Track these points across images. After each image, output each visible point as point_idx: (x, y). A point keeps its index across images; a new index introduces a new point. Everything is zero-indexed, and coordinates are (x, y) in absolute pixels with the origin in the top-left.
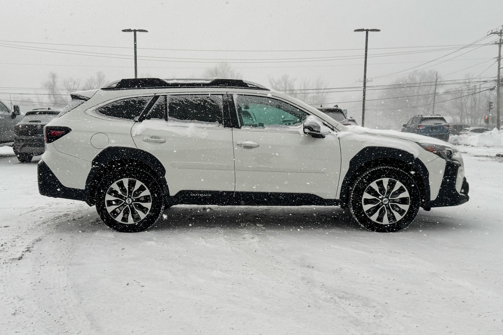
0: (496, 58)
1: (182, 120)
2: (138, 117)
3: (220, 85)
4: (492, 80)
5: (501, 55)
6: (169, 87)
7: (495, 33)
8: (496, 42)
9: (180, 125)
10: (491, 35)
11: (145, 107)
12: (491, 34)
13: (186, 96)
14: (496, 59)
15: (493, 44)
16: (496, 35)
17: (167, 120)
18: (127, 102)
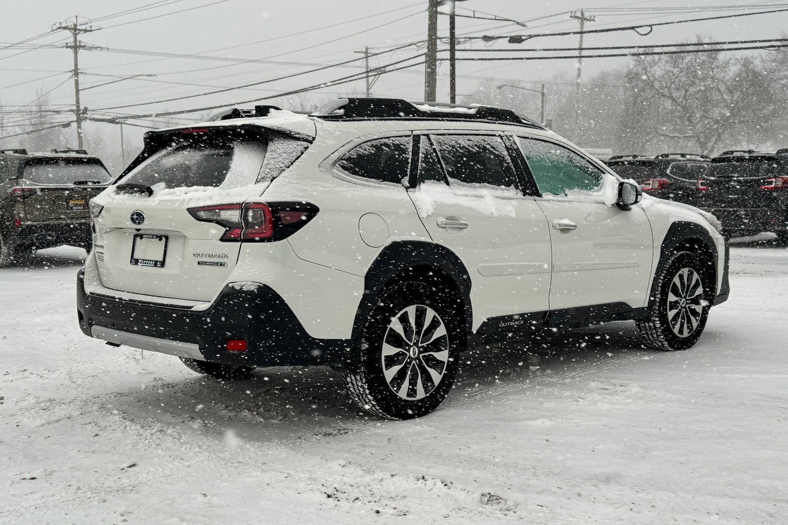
0: (71, 72)
1: (468, 184)
2: (407, 178)
3: (489, 118)
4: (67, 109)
5: (79, 67)
6: (425, 118)
7: (65, 28)
8: (67, 44)
9: (470, 193)
10: (59, 30)
11: (409, 158)
12: (60, 28)
13: (454, 136)
14: (71, 74)
15: (63, 47)
16: (67, 31)
17: (448, 183)
18: (378, 148)
